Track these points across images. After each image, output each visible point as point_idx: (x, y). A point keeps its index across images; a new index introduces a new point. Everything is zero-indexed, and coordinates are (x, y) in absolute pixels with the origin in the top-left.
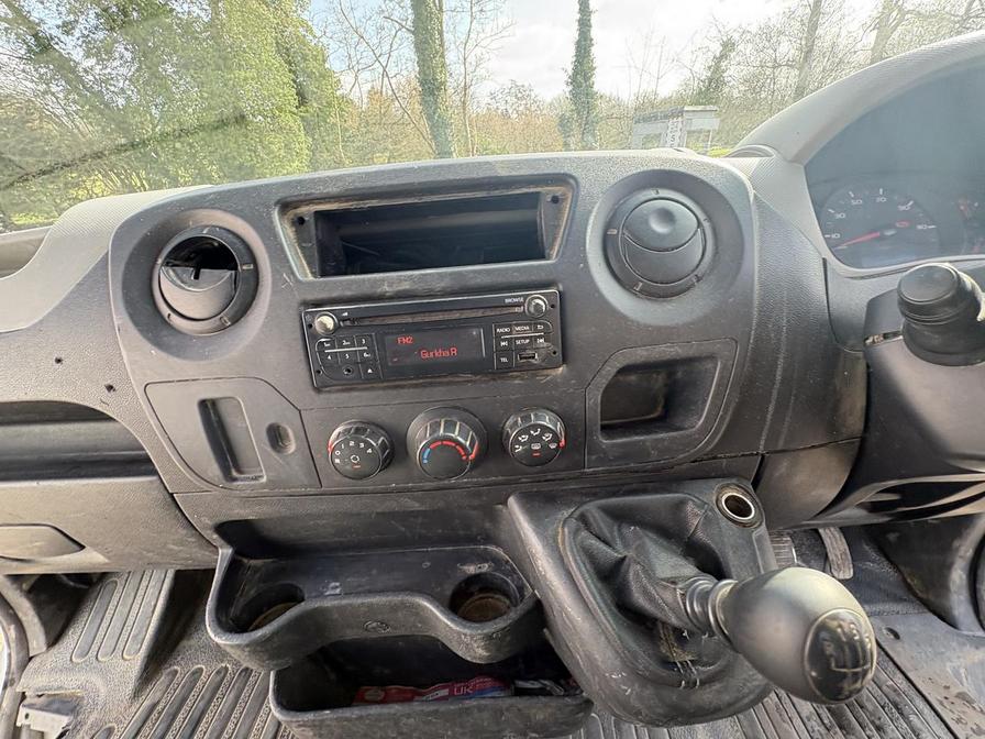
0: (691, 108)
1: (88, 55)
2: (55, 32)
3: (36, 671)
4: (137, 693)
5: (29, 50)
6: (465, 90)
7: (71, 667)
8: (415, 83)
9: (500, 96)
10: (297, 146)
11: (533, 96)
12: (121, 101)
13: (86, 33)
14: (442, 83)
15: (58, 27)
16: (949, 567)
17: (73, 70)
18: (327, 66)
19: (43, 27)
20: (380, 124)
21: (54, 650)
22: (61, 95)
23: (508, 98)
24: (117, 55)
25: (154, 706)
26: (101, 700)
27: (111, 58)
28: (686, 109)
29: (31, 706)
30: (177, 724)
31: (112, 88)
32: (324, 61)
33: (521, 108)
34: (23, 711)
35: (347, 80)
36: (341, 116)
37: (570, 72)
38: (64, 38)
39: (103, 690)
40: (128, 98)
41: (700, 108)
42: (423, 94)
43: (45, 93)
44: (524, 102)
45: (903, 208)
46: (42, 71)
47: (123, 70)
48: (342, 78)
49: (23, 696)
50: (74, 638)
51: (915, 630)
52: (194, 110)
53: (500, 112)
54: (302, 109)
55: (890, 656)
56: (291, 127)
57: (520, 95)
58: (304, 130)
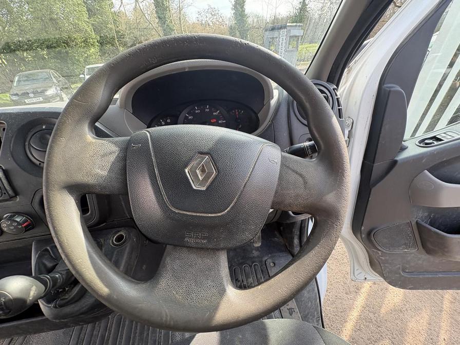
0: (290, 24)
6: (180, 11)
8: (153, 6)
9: (203, 13)
10: (91, 41)
11: (220, 14)
14: (167, 7)
20: (137, 28)
23: (207, 15)
28: (288, 24)
33: (214, 20)
36: (115, 23)
37: (233, 3)
41: (294, 24)
42: (157, 13)
44: (215, 17)
45: (214, 113)
51: (281, 262)
52: (27, 18)
53: (204, 22)
54: (92, 19)
55: (268, 273)
56: (86, 30)
57: (213, 13)
58: (95, 31)
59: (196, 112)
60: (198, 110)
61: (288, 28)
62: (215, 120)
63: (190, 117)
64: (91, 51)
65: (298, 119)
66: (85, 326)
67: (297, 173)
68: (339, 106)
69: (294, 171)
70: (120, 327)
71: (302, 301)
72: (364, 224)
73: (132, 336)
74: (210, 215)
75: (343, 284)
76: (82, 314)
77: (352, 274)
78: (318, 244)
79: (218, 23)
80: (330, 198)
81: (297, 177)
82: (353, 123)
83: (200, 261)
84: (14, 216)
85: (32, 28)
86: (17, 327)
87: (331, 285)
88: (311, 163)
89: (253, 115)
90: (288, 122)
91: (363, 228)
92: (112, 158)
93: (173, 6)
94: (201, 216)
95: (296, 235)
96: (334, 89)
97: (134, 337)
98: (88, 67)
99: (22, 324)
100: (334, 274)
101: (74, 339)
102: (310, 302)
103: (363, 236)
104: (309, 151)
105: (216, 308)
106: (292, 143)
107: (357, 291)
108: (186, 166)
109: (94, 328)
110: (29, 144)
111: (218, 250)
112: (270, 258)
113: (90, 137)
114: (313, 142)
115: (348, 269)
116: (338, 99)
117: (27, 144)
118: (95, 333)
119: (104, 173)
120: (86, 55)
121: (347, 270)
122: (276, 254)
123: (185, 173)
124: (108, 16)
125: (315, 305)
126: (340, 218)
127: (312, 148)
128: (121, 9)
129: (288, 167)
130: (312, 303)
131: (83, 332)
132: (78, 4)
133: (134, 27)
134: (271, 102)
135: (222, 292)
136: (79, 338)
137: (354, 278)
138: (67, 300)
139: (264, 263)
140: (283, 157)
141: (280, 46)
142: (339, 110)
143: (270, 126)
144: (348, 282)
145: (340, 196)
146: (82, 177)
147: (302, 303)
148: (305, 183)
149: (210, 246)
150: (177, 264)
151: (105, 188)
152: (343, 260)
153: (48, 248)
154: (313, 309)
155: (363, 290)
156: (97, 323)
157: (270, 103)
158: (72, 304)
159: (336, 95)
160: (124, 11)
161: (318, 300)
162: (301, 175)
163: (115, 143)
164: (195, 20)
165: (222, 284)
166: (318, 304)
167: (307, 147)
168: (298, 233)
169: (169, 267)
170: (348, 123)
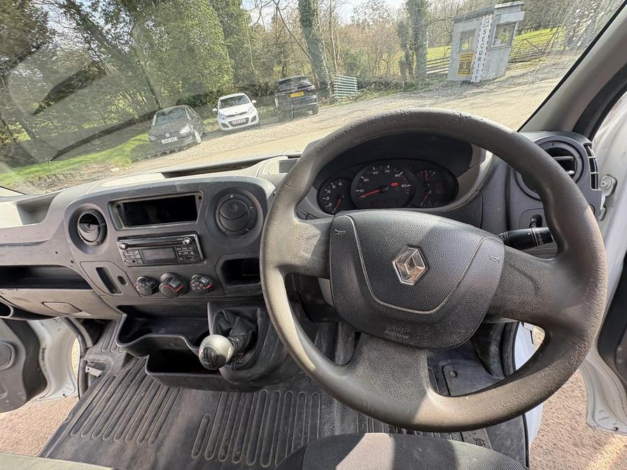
0: (500, 6)
1: (107, 22)
2: (89, 10)
3: (90, 353)
4: (124, 365)
5: (78, 24)
6: (331, 13)
7: (101, 353)
8: (297, 13)
9: (361, 9)
10: (226, 66)
11: (385, 6)
12: (127, 49)
13: (104, 8)
14: (314, 11)
15: (89, 7)
16: (489, 344)
17: (101, 33)
18: (241, 7)
19: (83, 8)
20: (276, 44)
21: (95, 346)
22: (96, 50)
23: (367, 11)
24: (121, 20)
25: (130, 370)
26: (112, 365)
27: (118, 22)
28: (496, 6)
29: (89, 366)
30: (137, 378)
31: (122, 41)
32: (239, 5)
33: (376, 17)
34: (87, 367)
35: (255, 15)
36: (252, 41)
38: (93, 13)
39: (112, 363)
40: (131, 47)
41: (509, 4)
42: (302, 21)
43: (89, 49)
44: (378, 12)
45: (396, 175)
46: (85, 35)
47: (126, 29)
48: (251, 14)
49: (87, 363)
50: (102, 343)
51: (467, 373)
52: (166, 49)
53: (361, 22)
54: (228, 40)
55: (446, 383)
56: (221, 54)
57: (375, 7)
58: (229, 55)
59: (374, 173)
60: (375, 171)
61: (496, 13)
62: (396, 184)
63: (365, 180)
64: (225, 79)
65: (521, 189)
66: (231, 393)
67: (525, 274)
68: (593, 169)
69: (521, 272)
70: (264, 404)
71: (496, 435)
72: (622, 343)
73: (277, 418)
74: (416, 312)
75: (569, 429)
76: (252, 381)
77: (589, 416)
78: (549, 364)
79: (381, 20)
80: (572, 313)
81: (525, 279)
82: (615, 185)
83: (398, 356)
84: (201, 278)
85: (170, 60)
86: (185, 378)
87: (547, 425)
88: (547, 265)
89: (450, 179)
90: (506, 194)
91: (620, 349)
92: (315, 241)
93: (322, 7)
94: (407, 312)
95: (495, 340)
96: (586, 146)
97: (279, 419)
98: (221, 98)
99: (189, 377)
100: (554, 410)
101: (221, 404)
102: (509, 439)
103: (620, 361)
104: (540, 239)
105: (417, 408)
106: (509, 227)
107: (597, 446)
108: (393, 259)
109: (239, 398)
110: (219, 212)
111: (420, 348)
112: (449, 364)
113: (296, 220)
114: (547, 228)
115: (582, 408)
116: (591, 160)
117: (217, 212)
118: (240, 403)
119: (308, 256)
120: (219, 84)
121: (580, 409)
122: (461, 361)
123: (392, 265)
124: (244, 35)
125: (518, 445)
126: (586, 339)
127: (546, 238)
128: (259, 22)
129: (513, 267)
130: (512, 441)
131: (230, 399)
132: (215, 25)
133: (272, 43)
134: (481, 166)
135: (423, 394)
136: (226, 405)
137: (592, 423)
138: (241, 365)
139: (441, 369)
140: (507, 254)
141: (480, 43)
142: (593, 176)
143: (476, 198)
144: (580, 428)
145: (589, 312)
146: (291, 259)
147: (496, 436)
148: (537, 288)
149: (412, 343)
150: (374, 354)
151: (308, 269)
152: (573, 391)
153: (223, 311)
154: (513, 450)
155: (608, 448)
156: (243, 394)
157: (479, 166)
158: (245, 369)
159: (590, 154)
160: (262, 24)
161: (524, 440)
162: (531, 279)
163: (316, 226)
164: (350, 22)
165: (421, 385)
166: (522, 447)
167: (537, 234)
168: (499, 338)
169: (365, 356)
170: (606, 184)
